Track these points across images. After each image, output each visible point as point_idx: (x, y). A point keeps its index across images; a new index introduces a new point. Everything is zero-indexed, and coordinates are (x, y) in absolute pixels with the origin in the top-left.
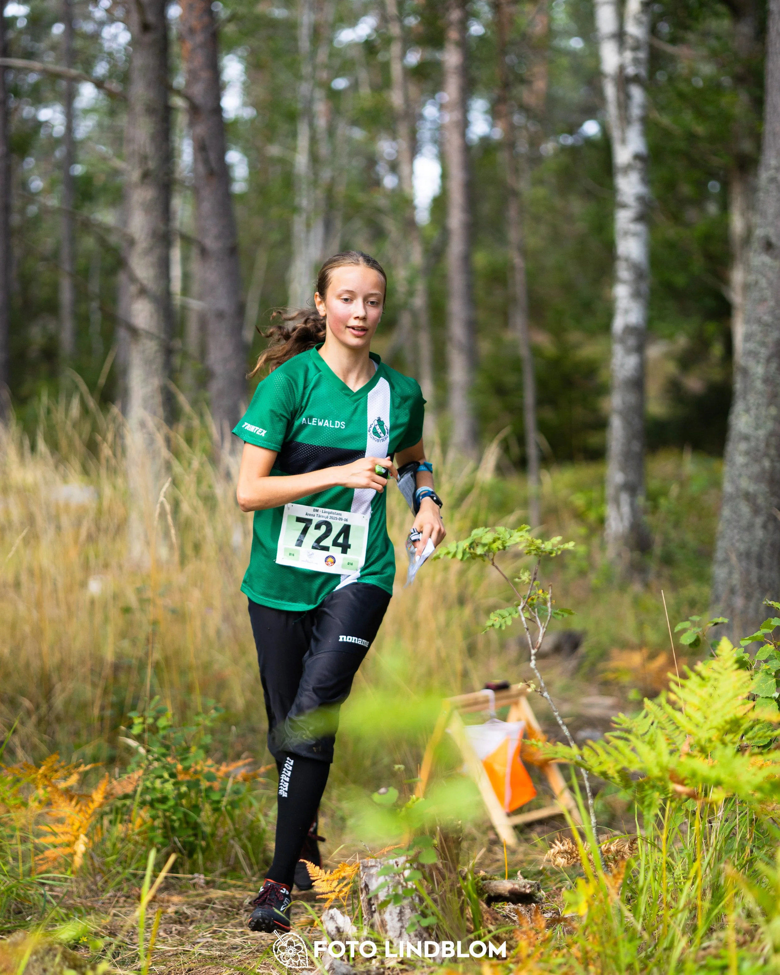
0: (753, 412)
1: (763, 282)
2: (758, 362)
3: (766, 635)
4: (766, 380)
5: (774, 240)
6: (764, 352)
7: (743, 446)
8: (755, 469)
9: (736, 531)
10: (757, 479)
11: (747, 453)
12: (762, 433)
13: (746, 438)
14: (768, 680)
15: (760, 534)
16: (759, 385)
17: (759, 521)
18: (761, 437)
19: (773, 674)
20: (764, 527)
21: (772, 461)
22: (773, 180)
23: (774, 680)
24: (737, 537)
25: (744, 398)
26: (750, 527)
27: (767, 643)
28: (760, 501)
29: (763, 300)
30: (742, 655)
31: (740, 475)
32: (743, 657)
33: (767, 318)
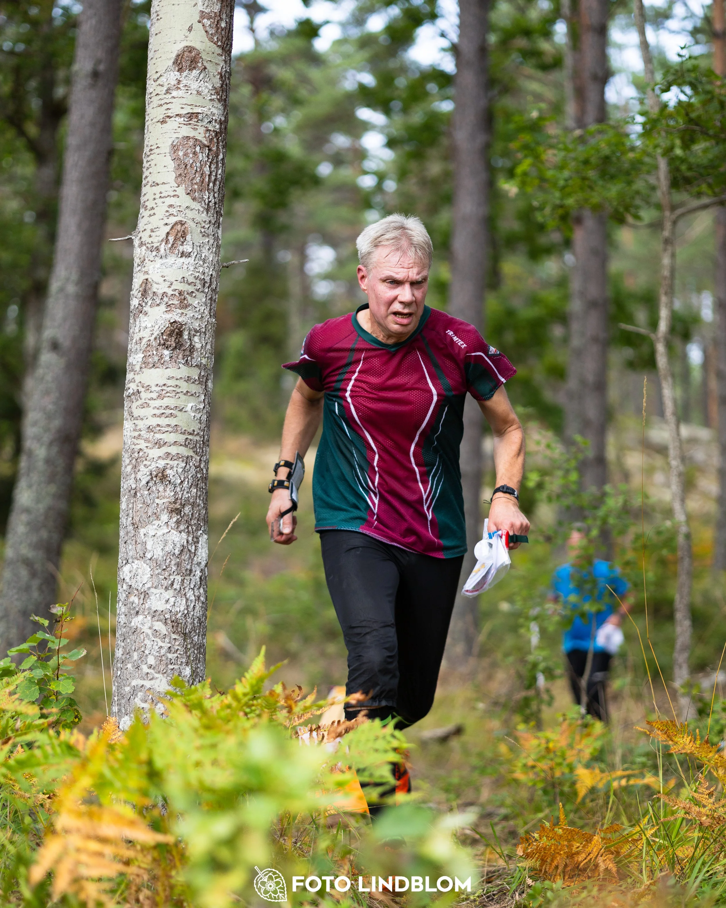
0: (34, 488)
1: (49, 377)
2: (42, 445)
3: (32, 648)
4: (48, 461)
5: (61, 340)
6: (47, 438)
7: (24, 517)
8: (34, 538)
9: (15, 591)
10: (36, 547)
11: (28, 524)
12: (42, 507)
13: (27, 510)
14: (32, 687)
15: (35, 594)
16: (40, 465)
17: (36, 583)
18: (42, 511)
19: (36, 681)
20: (40, 589)
21: (50, 532)
22: (62, 290)
23: (37, 687)
24: (16, 597)
25: (28, 475)
26: (28, 589)
27: (31, 654)
28: (38, 566)
29: (47, 393)
30: (9, 665)
31: (21, 543)
32: (10, 667)
33: (50, 407)
